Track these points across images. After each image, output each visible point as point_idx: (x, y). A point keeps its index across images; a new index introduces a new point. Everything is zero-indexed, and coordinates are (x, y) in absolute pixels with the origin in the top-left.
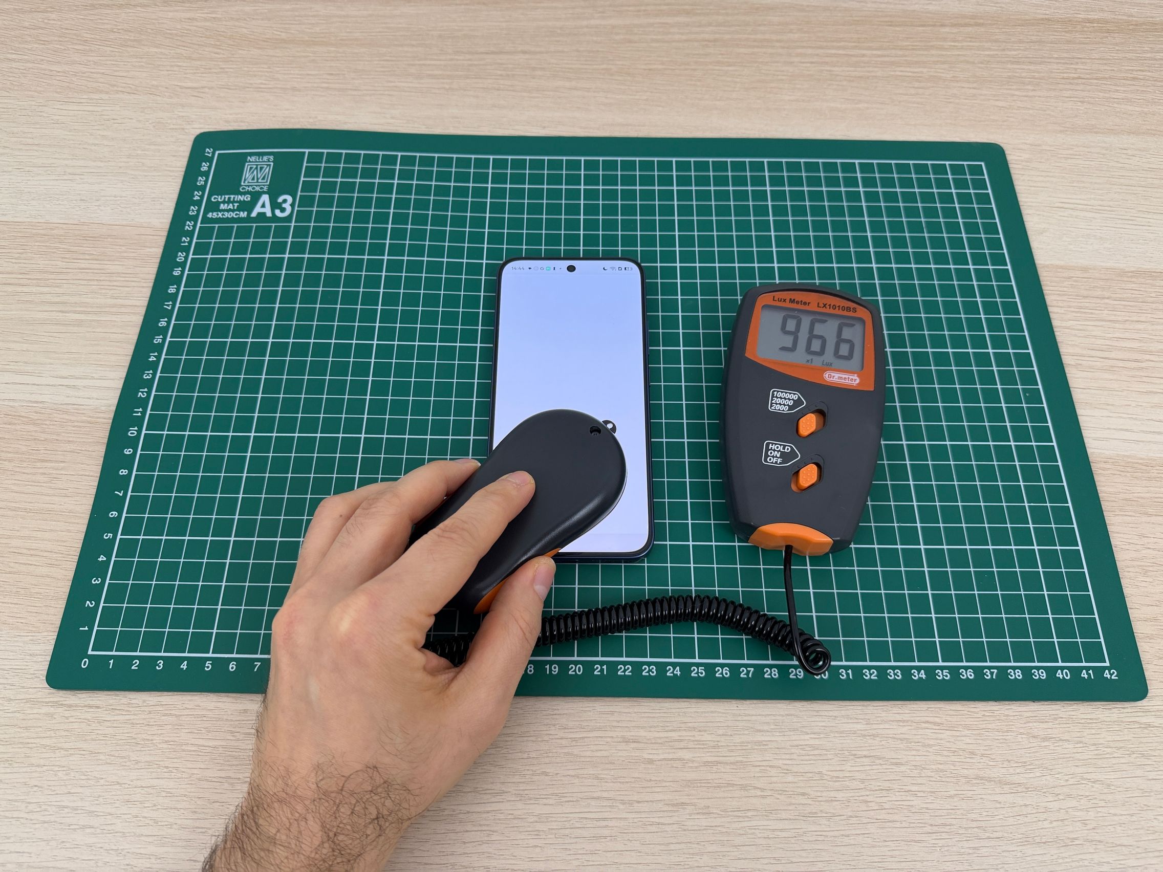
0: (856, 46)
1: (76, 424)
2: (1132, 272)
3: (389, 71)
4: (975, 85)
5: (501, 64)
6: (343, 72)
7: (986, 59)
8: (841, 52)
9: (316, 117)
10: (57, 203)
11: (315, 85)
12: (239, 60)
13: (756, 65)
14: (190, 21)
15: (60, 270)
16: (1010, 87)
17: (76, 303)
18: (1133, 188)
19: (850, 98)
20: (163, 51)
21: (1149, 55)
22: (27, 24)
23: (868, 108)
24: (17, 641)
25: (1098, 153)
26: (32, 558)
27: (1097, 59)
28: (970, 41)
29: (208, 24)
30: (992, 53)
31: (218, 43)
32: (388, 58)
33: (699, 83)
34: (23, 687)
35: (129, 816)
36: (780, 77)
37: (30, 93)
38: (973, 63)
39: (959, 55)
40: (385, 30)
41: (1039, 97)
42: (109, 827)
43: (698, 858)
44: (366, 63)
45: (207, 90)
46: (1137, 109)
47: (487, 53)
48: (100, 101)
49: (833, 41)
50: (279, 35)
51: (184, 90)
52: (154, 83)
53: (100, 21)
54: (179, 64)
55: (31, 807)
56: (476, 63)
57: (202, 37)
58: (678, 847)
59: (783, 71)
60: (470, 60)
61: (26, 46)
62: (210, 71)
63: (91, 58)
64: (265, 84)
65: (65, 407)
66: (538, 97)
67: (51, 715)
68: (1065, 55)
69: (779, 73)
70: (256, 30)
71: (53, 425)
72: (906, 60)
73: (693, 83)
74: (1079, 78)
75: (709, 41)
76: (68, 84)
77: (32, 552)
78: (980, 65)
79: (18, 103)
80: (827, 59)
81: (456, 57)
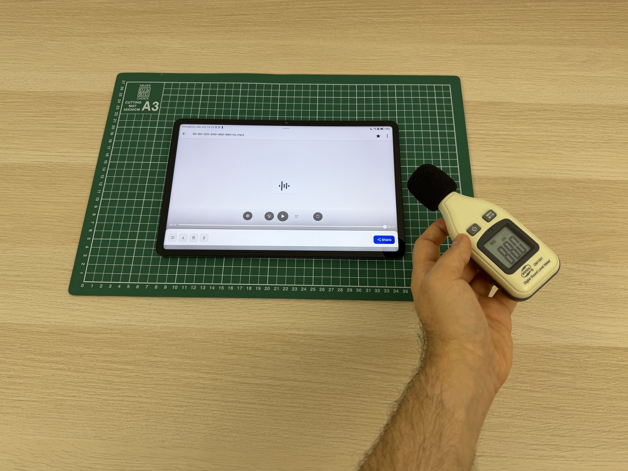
0: (384, 8)
1: (66, 170)
2: (487, 103)
3: (186, 24)
4: (432, 25)
5: (233, 20)
6: (167, 25)
7: (439, 12)
8: (377, 11)
9: (156, 45)
10: (52, 83)
11: (155, 31)
12: (123, 21)
13: (340, 18)
14: (101, 4)
15: (55, 111)
16: (447, 25)
17: (62, 124)
18: (494, 68)
19: (379, 31)
20: (91, 17)
21: (510, 9)
22: (33, 6)
23: (385, 36)
24: (49, 248)
25: (481, 53)
26: (52, 219)
27: (488, 11)
28: (433, 5)
29: (109, 5)
30: (442, 10)
31: (114, 13)
32: (185, 19)
33: (315, 27)
34: (53, 264)
35: (93, 306)
36: (350, 23)
37: (37, 37)
38: (433, 14)
39: (427, 11)
40: (184, 6)
41: (460, 29)
42: (87, 310)
43: (296, 315)
44: (176, 21)
45: (110, 34)
46: (501, 33)
47: (227, 15)
48: (67, 40)
49: (374, 6)
50: (139, 9)
51: (100, 34)
52: (88, 31)
53: (64, 5)
54: (98, 23)
55: (58, 304)
56: (222, 20)
57: (107, 11)
58: (289, 312)
59: (352, 20)
60: (220, 18)
61: (33, 16)
62: (110, 26)
63: (61, 21)
64: (134, 31)
65: (61, 164)
66: (247, 34)
67: (63, 273)
68: (474, 10)
69: (349, 21)
70: (129, 7)
71: (57, 171)
72: (404, 14)
73: (313, 26)
74: (478, 20)
75: (321, 8)
76: (52, 33)
77: (52, 217)
78: (436, 15)
79: (32, 41)
80: (371, 15)
81: (214, 17)
